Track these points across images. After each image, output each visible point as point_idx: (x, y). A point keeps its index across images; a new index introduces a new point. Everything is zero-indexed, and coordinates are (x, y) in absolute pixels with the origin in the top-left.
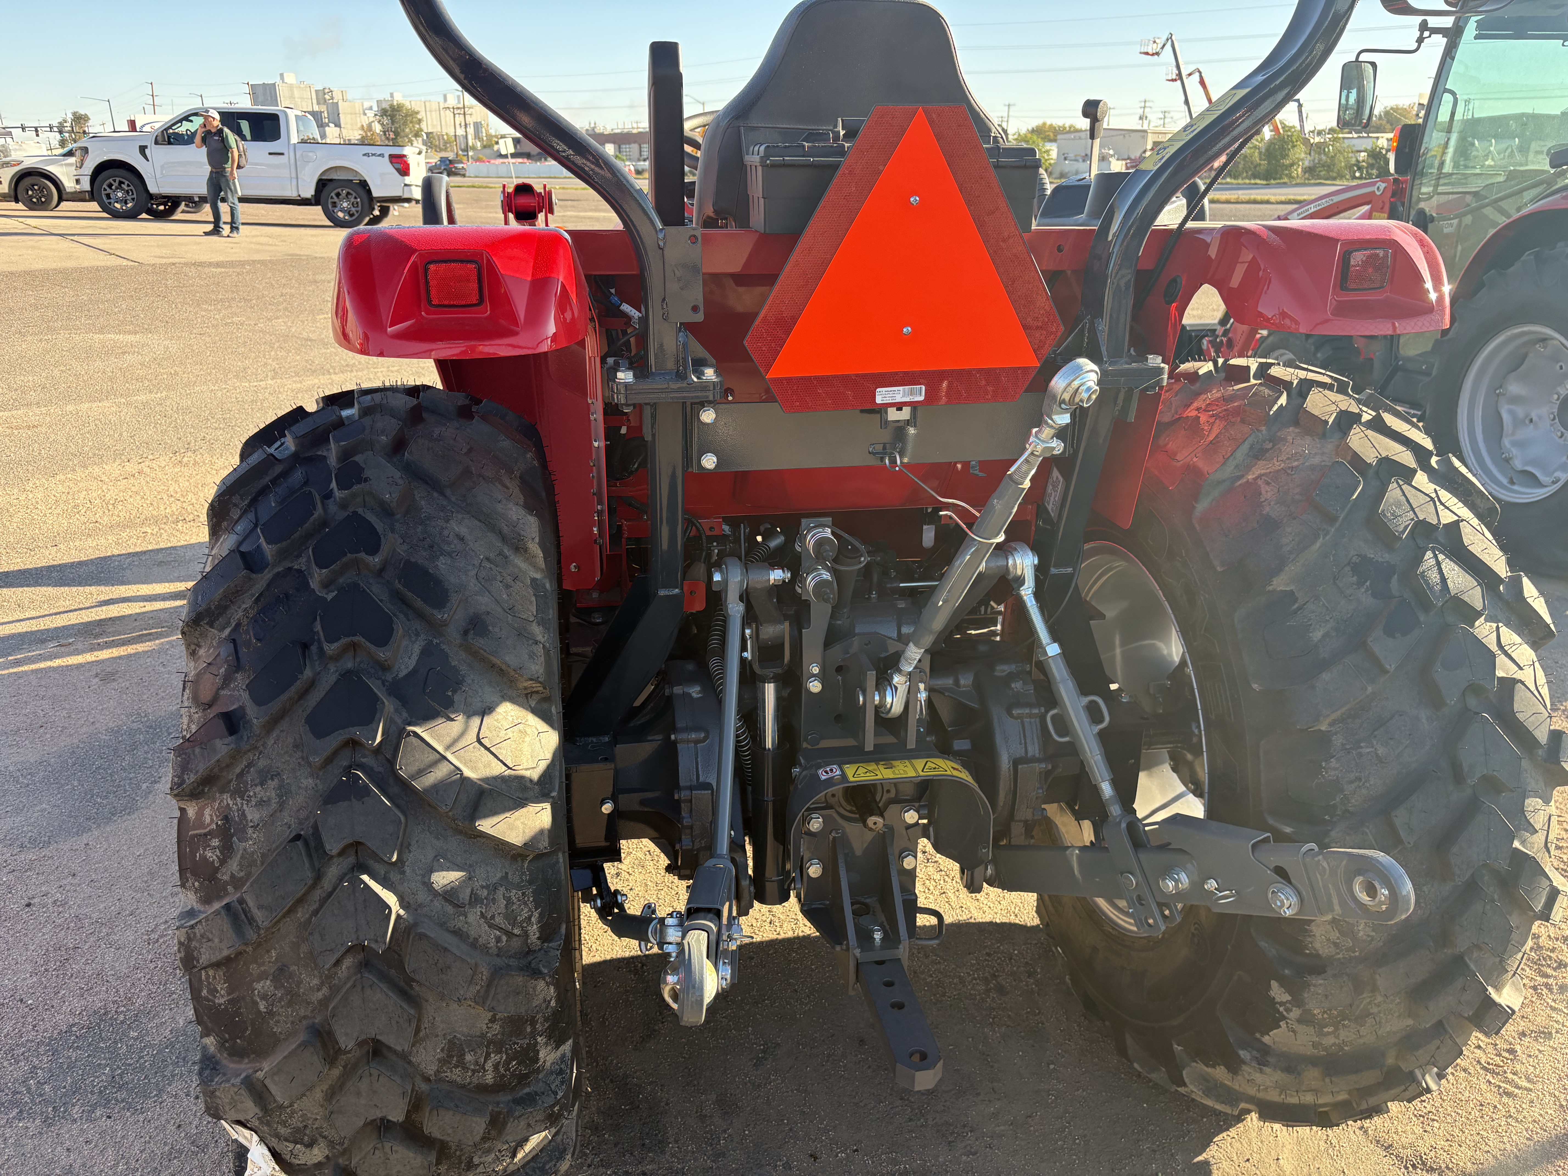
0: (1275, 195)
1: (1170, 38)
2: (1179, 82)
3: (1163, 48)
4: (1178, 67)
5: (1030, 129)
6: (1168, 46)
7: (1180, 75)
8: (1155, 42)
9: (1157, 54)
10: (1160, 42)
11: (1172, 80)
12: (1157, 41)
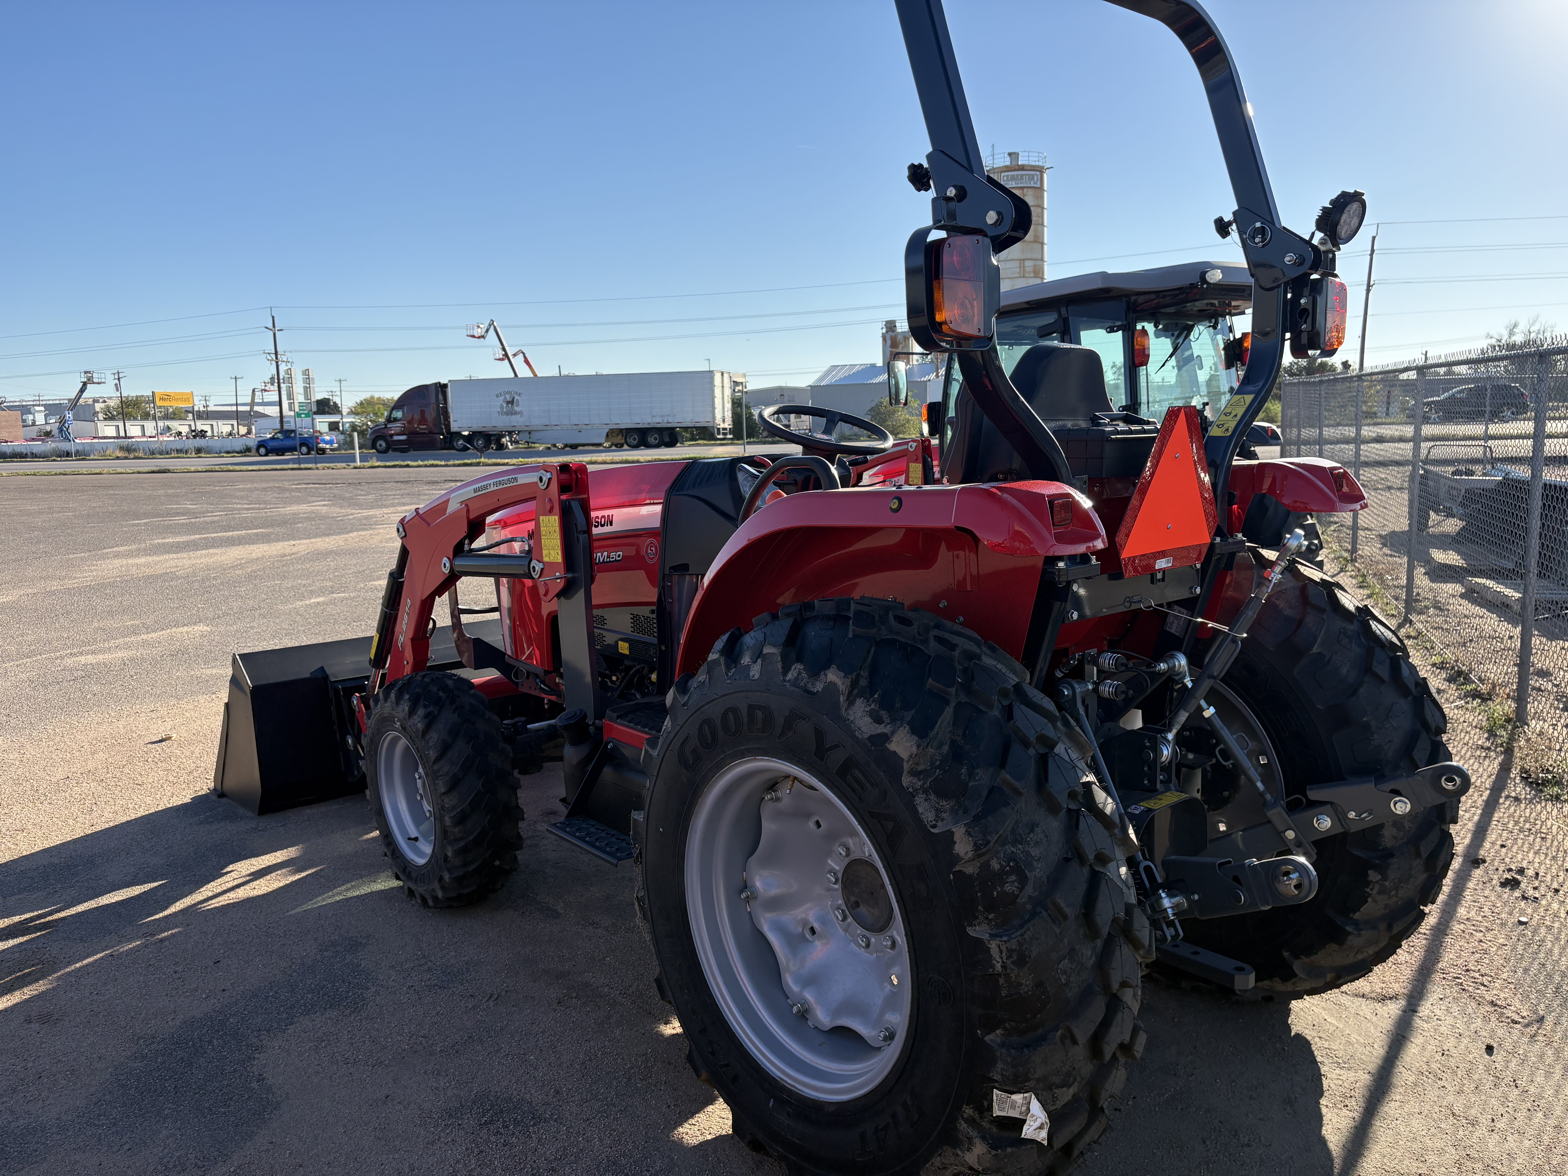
0: (642, 456)
1: (492, 323)
2: (506, 361)
3: (487, 331)
4: (504, 349)
5: (358, 402)
6: (492, 329)
7: (506, 355)
8: (478, 327)
9: (483, 337)
10: (484, 327)
11: (500, 359)
12: (481, 326)
